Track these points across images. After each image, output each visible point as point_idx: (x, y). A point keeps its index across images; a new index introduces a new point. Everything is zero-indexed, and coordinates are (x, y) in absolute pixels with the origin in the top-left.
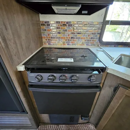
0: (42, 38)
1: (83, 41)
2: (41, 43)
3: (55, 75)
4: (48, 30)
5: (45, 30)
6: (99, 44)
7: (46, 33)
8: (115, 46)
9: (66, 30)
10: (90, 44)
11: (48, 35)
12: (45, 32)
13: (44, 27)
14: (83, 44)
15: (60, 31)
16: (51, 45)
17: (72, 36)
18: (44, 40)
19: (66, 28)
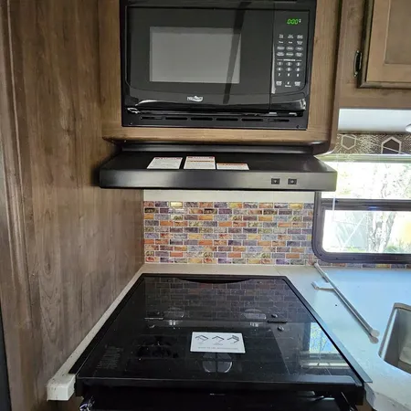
0: (143, 242)
1: (266, 250)
2: (140, 257)
4: (163, 224)
5: (156, 223)
6: (314, 258)
7: (157, 230)
8: (364, 266)
9: (215, 224)
10: (286, 260)
11: (162, 235)
12: (153, 228)
13: (154, 216)
14: (265, 260)
15: (197, 224)
16: (168, 261)
17: (231, 237)
18: (148, 249)
19: (212, 217)
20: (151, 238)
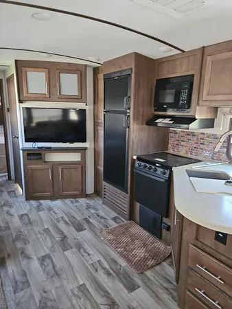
9: (190, 140)
12: (171, 139)
15: (185, 139)
19: (190, 137)
20: (171, 142)
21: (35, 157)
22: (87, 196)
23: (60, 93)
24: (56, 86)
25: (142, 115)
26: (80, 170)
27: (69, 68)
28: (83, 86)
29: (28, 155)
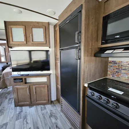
0: (107, 71)
3: (102, 96)
4: (114, 67)
5: (112, 66)
7: (112, 68)
11: (113, 70)
13: (111, 65)
16: (114, 77)
18: (109, 73)
20: (110, 70)
21: (18, 81)
22: (52, 102)
23: (32, 40)
24: (30, 36)
25: (91, 49)
26: (46, 88)
27: (38, 25)
28: (47, 36)
29: (14, 79)
